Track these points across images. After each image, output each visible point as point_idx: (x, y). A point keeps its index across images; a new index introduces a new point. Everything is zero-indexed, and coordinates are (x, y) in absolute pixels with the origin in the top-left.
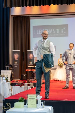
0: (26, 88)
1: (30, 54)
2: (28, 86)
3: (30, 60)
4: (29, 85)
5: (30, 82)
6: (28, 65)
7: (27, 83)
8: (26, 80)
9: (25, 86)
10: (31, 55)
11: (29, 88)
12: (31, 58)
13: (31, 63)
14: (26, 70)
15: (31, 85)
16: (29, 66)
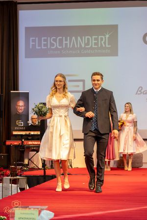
0: (7, 189)
1: (19, 100)
2: (13, 185)
3: (19, 116)
4: (14, 182)
5: (17, 175)
6: (12, 128)
7: (9, 177)
8: (7, 168)
9: (5, 185)
10: (21, 103)
11: (14, 189)
12: (20, 111)
13: (21, 123)
14: (8, 143)
15: (20, 180)
16: (15, 133)
